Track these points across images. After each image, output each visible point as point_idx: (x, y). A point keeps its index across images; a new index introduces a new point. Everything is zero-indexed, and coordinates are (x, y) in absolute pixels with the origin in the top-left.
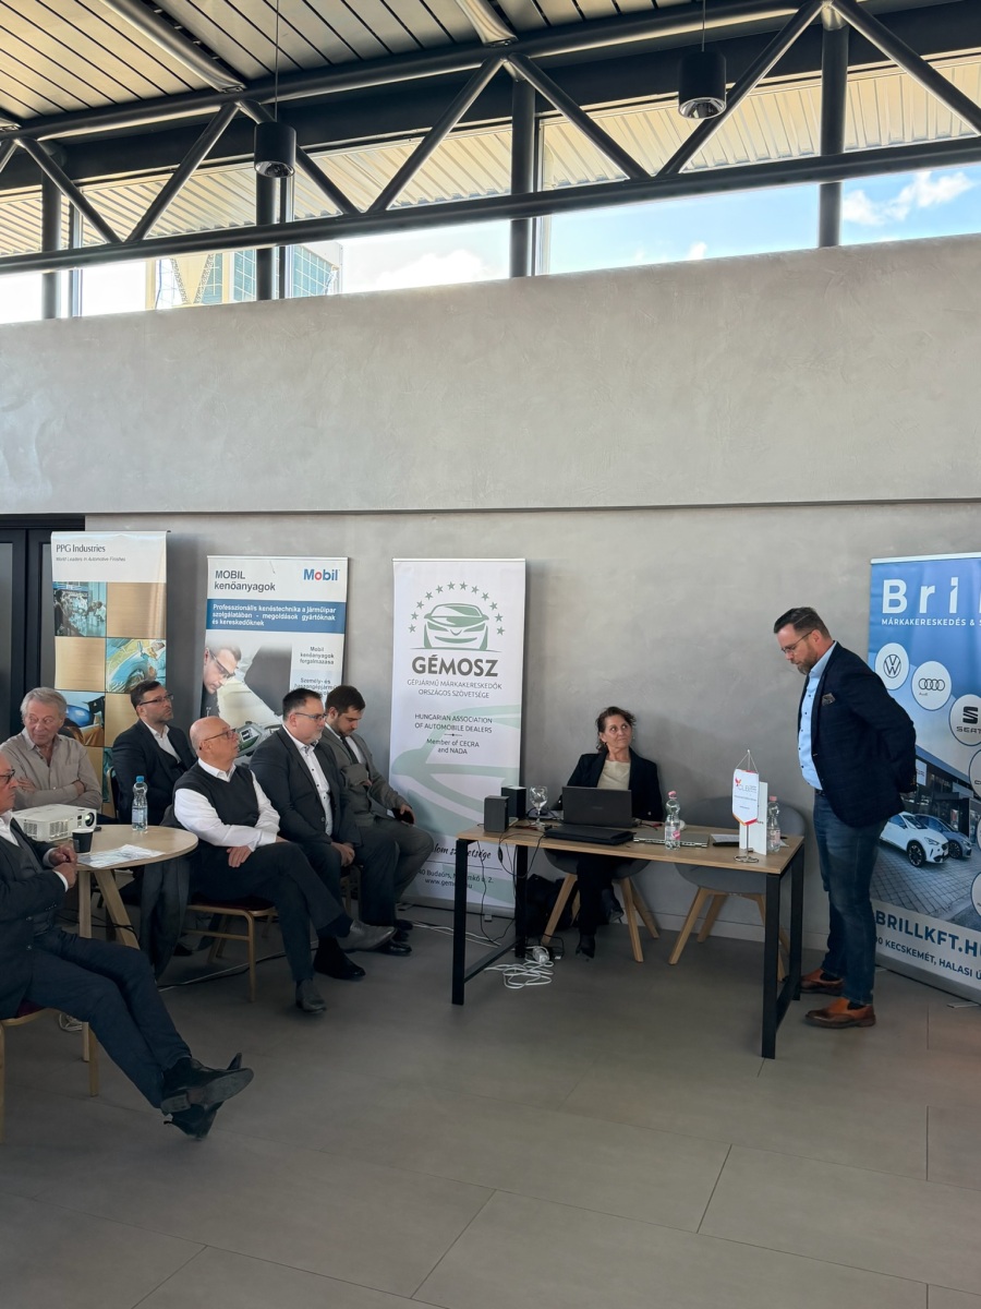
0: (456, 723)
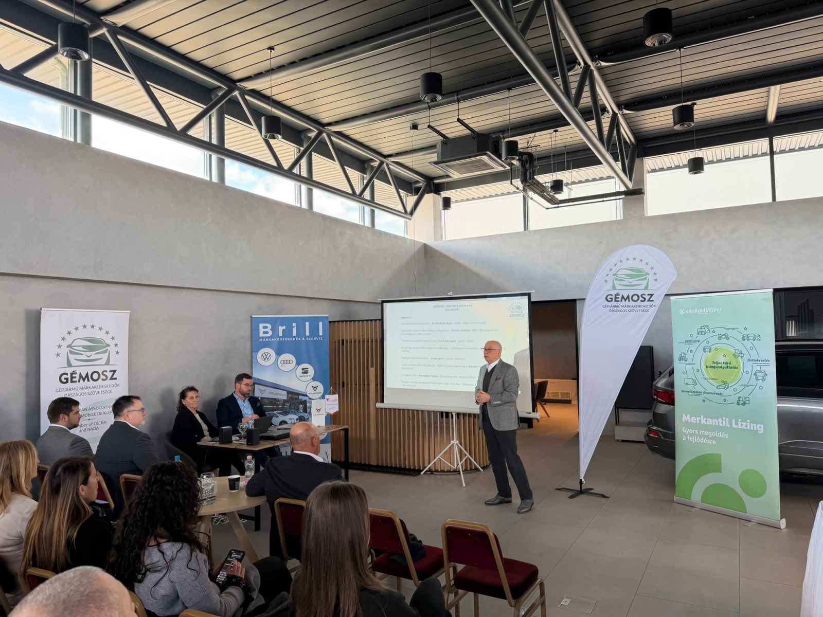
0: (91, 412)
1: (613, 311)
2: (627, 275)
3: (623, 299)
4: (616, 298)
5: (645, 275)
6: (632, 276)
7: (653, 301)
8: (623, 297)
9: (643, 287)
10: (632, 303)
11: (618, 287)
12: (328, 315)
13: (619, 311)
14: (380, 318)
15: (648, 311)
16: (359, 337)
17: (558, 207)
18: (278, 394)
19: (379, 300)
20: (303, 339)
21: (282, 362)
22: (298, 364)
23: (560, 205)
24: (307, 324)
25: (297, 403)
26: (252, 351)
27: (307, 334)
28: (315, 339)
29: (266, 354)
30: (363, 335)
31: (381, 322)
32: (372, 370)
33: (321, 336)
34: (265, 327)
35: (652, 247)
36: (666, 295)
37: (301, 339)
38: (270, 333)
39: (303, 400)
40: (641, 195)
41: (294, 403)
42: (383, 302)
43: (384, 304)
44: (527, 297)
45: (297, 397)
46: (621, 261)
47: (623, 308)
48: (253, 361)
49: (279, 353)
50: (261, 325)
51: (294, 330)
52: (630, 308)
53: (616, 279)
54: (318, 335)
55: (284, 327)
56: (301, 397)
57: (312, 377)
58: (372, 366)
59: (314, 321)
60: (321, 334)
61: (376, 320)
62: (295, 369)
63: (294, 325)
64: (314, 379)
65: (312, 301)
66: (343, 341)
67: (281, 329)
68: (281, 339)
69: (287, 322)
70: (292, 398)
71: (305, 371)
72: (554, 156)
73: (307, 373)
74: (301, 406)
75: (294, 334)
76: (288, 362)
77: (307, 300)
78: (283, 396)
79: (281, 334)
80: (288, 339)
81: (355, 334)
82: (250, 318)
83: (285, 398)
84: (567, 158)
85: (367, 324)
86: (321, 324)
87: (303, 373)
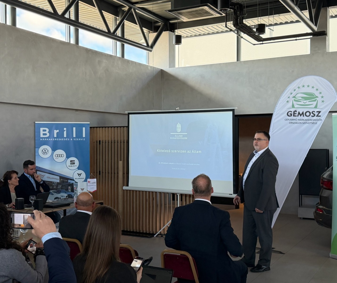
1: (291, 123)
2: (302, 97)
3: (299, 115)
4: (294, 114)
5: (315, 98)
6: (306, 99)
7: (320, 116)
8: (299, 113)
9: (313, 106)
10: (305, 118)
11: (296, 106)
12: (89, 123)
13: (296, 123)
14: (127, 126)
15: (316, 123)
16: (111, 138)
17: (263, 44)
18: (54, 178)
19: (126, 112)
20: (71, 139)
21: (56, 156)
22: (68, 157)
23: (264, 42)
24: (74, 129)
25: (67, 185)
26: (35, 148)
27: (74, 136)
28: (80, 139)
29: (45, 149)
30: (114, 138)
31: (127, 128)
32: (121, 163)
33: (84, 138)
34: (44, 131)
35: (321, 78)
36: (330, 112)
37: (70, 139)
38: (48, 135)
39: (71, 183)
40: (324, 36)
41: (64, 185)
42: (129, 114)
43: (130, 115)
44: (232, 112)
45: (66, 181)
46: (299, 88)
47: (299, 121)
48: (36, 154)
49: (54, 149)
50: (42, 129)
51: (65, 133)
52: (304, 121)
53: (295, 100)
54: (82, 137)
55: (58, 131)
56: (69, 181)
57: (77, 166)
58: (121, 160)
59: (79, 127)
60: (84, 136)
61: (124, 127)
62: (65, 161)
63: (65, 129)
64: (79, 168)
65: (77, 112)
66: (100, 141)
67: (56, 132)
68: (55, 139)
69: (60, 127)
70: (63, 182)
71: (72, 163)
72: (259, 4)
73: (74, 164)
74: (70, 187)
75: (65, 136)
76: (60, 156)
77: (74, 111)
78: (56, 180)
79: (55, 136)
80: (61, 139)
81: (108, 137)
82: (33, 124)
83: (58, 181)
84: (270, 6)
85: (117, 130)
86: (84, 129)
87: (71, 164)
